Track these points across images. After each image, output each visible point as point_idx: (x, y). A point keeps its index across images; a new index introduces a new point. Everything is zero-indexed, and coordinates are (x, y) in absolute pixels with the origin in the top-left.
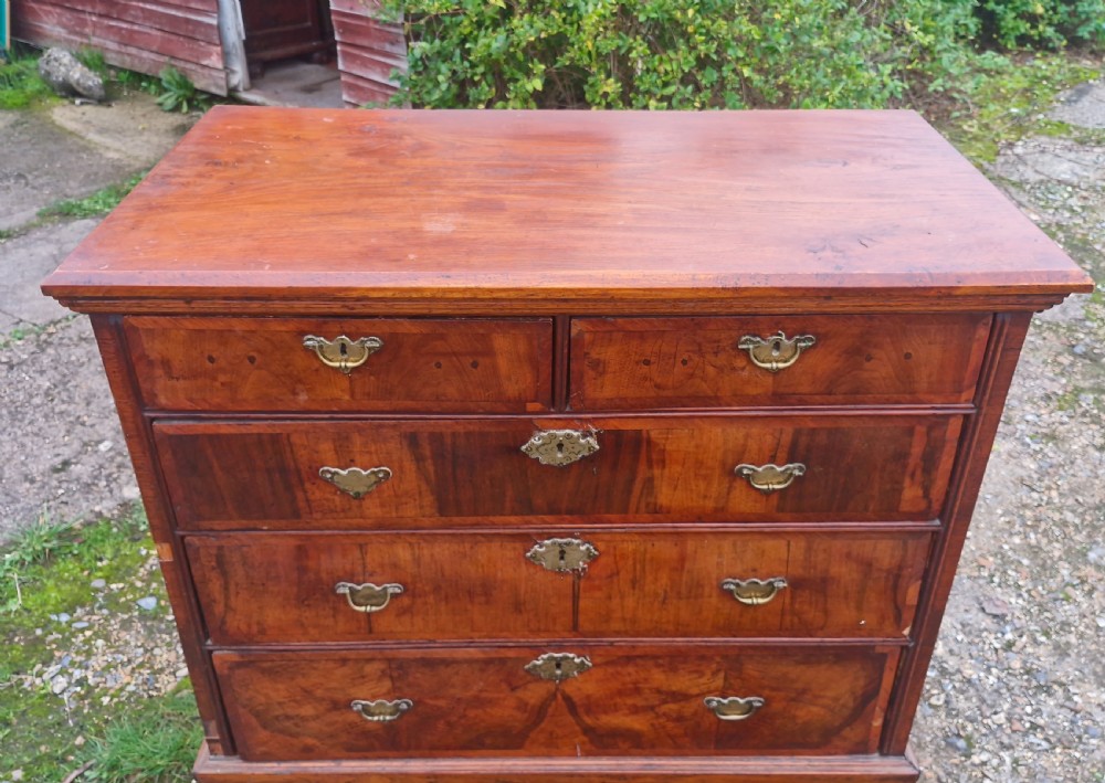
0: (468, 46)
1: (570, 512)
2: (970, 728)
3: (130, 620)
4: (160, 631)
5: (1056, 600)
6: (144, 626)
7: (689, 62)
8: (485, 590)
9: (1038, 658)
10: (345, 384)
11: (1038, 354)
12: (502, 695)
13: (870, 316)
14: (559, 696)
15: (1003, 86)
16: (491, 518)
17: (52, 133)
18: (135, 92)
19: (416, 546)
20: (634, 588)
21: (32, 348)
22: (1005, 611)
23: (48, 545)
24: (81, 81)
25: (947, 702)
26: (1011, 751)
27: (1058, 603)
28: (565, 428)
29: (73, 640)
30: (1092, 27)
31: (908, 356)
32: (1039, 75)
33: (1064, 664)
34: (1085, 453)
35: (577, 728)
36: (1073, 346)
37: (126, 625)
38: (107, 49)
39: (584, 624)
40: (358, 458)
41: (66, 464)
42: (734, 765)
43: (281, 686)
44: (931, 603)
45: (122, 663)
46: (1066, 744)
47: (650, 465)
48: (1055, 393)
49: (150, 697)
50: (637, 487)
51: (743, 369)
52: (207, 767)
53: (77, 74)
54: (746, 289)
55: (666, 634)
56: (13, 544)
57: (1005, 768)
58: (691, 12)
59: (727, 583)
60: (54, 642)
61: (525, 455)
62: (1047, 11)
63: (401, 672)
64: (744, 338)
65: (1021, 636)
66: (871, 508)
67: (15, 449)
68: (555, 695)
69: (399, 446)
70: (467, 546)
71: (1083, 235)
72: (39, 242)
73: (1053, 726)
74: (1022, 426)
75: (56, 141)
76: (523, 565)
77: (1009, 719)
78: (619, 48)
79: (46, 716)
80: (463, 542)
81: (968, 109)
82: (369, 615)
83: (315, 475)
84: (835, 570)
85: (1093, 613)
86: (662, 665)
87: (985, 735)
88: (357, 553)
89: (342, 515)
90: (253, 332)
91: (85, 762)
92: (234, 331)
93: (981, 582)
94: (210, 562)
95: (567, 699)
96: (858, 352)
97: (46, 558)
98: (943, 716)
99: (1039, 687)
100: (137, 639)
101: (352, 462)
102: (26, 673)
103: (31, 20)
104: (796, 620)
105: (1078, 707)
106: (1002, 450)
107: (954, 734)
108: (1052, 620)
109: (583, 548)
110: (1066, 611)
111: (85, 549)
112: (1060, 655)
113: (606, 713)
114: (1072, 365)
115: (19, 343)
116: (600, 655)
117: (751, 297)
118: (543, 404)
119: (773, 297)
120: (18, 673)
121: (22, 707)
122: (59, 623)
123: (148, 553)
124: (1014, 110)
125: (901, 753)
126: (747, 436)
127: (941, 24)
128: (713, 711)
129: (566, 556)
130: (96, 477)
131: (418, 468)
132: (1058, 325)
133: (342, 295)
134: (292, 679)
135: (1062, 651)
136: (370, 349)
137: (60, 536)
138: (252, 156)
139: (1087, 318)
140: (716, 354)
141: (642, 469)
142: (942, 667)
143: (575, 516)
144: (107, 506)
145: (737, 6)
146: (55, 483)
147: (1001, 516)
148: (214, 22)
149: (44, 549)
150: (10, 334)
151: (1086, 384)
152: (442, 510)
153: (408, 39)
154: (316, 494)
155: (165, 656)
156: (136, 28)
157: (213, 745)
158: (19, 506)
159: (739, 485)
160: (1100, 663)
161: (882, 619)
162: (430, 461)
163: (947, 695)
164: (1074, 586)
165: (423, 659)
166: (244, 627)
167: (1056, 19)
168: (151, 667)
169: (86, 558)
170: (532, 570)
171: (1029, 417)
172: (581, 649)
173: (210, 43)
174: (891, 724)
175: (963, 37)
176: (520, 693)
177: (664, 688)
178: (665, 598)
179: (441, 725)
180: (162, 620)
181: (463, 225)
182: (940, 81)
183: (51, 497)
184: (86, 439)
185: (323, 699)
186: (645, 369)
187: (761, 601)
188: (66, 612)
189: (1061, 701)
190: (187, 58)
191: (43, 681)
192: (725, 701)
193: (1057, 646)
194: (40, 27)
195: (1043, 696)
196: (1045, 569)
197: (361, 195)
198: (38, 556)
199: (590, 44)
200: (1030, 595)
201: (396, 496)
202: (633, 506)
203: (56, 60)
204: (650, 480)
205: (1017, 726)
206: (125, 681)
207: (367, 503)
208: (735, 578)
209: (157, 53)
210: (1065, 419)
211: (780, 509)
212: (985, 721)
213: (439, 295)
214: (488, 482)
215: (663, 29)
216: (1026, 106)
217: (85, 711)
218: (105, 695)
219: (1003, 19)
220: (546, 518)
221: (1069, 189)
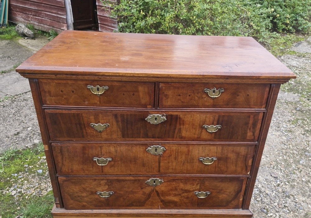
0: (134, 24)
1: (158, 138)
2: (267, 207)
3: (35, 176)
4: (43, 179)
5: (291, 173)
6: (39, 177)
7: (194, 30)
8: (134, 160)
9: (286, 189)
10: (98, 99)
11: (287, 110)
12: (139, 190)
13: (238, 84)
14: (155, 191)
15: (278, 42)
16: (137, 139)
17: (19, 46)
18: (42, 36)
19: (116, 147)
20: (175, 160)
21: (10, 102)
22: (277, 176)
23: (12, 155)
24: (27, 33)
25: (261, 200)
26: (279, 213)
27: (292, 174)
28: (157, 114)
29: (18, 181)
30: (302, 27)
31: (248, 95)
32: (288, 39)
33: (293, 190)
34: (299, 135)
35: (159, 200)
36: (296, 108)
37: (33, 177)
38: (35, 24)
39: (162, 170)
40: (101, 121)
41: (18, 133)
42: (202, 212)
43: (77, 187)
44: (255, 165)
45: (32, 187)
46: (294, 211)
47: (180, 124)
48: (291, 120)
49: (40, 196)
50: (177, 130)
51: (205, 98)
52: (55, 211)
53: (26, 31)
54: (206, 75)
55: (184, 173)
56: (2, 154)
57: (277, 217)
58: (195, 17)
59: (201, 158)
60: (13, 181)
61: (146, 121)
62: (290, 22)
63: (111, 183)
64: (205, 89)
65: (282, 183)
66: (239, 138)
67: (4, 129)
68: (153, 190)
69: (112, 118)
70: (130, 147)
71: (299, 80)
72: (13, 74)
73: (290, 206)
74: (283, 128)
75: (19, 48)
76: (145, 153)
77: (278, 205)
78: (175, 26)
79: (9, 201)
80: (129, 146)
81: (269, 47)
82: (102, 166)
83: (89, 125)
84: (229, 155)
85: (301, 177)
86: (183, 182)
87: (272, 209)
88: (99, 149)
89: (96, 137)
90: (73, 84)
91: (20, 214)
92: (68, 83)
93: (271, 168)
94: (58, 151)
95: (157, 192)
96: (235, 94)
97: (12, 158)
98: (260, 204)
99: (286, 196)
100: (36, 181)
101: (99, 122)
102: (4, 190)
103: (14, 16)
104: (219, 169)
105: (297, 202)
106: (277, 134)
107: (263, 208)
108: (290, 179)
109: (162, 148)
110: (294, 176)
111: (23, 156)
112: (292, 188)
113: (167, 196)
114: (296, 113)
115: (6, 100)
116: (166, 179)
117: (207, 78)
118: (151, 106)
119: (213, 78)
120: (2, 190)
121: (3, 199)
122: (14, 176)
123: (40, 158)
124: (281, 48)
125: (248, 209)
126: (206, 117)
127: (262, 24)
128: (196, 195)
129: (157, 150)
130: (27, 137)
131: (117, 124)
132: (292, 103)
133: (98, 74)
134: (80, 185)
135: (293, 187)
136: (105, 89)
137: (16, 153)
138: (75, 42)
139: (300, 101)
140: (198, 93)
141: (178, 125)
142: (260, 190)
143: (160, 139)
144: (29, 145)
145: (207, 16)
146: (15, 138)
147: (277, 151)
148: (65, 17)
149: (11, 156)
150: (4, 98)
151: (300, 118)
152: (123, 136)
153: (118, 22)
154: (89, 131)
155: (44, 186)
156: (43, 19)
157: (57, 205)
158: (4, 144)
159: (204, 131)
160: (303, 190)
161: (242, 169)
162: (120, 122)
163: (261, 198)
164: (296, 170)
165: (117, 179)
166: (67, 170)
167: (292, 25)
168: (40, 188)
169: (23, 159)
170: (148, 154)
171: (284, 126)
172: (161, 177)
173: (63, 23)
174: (245, 200)
175: (268, 29)
176: (144, 190)
177: (183, 189)
178: (184, 163)
179: (122, 199)
180: (44, 176)
181: (131, 58)
182: (261, 39)
183: (14, 142)
184: (24, 127)
185: (89, 191)
186: (179, 97)
187: (210, 164)
188: (16, 173)
189: (292, 200)
190: (57, 27)
191: (9, 192)
192: (200, 193)
193: (291, 186)
194: (16, 18)
195: (287, 199)
196: (288, 165)
197: (104, 51)
198: (9, 158)
199: (167, 25)
200: (284, 172)
201: (111, 132)
202: (175, 136)
203: (20, 27)
204: (180, 129)
205: (280, 206)
206: (33, 192)
207: (103, 134)
208: (203, 157)
209: (49, 26)
210: (294, 127)
211: (215, 138)
212: (272, 205)
213: (124, 75)
214: (136, 128)
215: (187, 22)
216: (284, 47)
217: (21, 200)
218: (27, 196)
219: (279, 24)
220: (152, 139)
221: (296, 68)
